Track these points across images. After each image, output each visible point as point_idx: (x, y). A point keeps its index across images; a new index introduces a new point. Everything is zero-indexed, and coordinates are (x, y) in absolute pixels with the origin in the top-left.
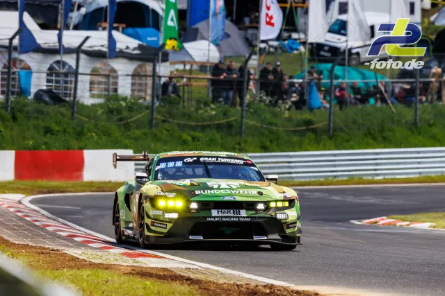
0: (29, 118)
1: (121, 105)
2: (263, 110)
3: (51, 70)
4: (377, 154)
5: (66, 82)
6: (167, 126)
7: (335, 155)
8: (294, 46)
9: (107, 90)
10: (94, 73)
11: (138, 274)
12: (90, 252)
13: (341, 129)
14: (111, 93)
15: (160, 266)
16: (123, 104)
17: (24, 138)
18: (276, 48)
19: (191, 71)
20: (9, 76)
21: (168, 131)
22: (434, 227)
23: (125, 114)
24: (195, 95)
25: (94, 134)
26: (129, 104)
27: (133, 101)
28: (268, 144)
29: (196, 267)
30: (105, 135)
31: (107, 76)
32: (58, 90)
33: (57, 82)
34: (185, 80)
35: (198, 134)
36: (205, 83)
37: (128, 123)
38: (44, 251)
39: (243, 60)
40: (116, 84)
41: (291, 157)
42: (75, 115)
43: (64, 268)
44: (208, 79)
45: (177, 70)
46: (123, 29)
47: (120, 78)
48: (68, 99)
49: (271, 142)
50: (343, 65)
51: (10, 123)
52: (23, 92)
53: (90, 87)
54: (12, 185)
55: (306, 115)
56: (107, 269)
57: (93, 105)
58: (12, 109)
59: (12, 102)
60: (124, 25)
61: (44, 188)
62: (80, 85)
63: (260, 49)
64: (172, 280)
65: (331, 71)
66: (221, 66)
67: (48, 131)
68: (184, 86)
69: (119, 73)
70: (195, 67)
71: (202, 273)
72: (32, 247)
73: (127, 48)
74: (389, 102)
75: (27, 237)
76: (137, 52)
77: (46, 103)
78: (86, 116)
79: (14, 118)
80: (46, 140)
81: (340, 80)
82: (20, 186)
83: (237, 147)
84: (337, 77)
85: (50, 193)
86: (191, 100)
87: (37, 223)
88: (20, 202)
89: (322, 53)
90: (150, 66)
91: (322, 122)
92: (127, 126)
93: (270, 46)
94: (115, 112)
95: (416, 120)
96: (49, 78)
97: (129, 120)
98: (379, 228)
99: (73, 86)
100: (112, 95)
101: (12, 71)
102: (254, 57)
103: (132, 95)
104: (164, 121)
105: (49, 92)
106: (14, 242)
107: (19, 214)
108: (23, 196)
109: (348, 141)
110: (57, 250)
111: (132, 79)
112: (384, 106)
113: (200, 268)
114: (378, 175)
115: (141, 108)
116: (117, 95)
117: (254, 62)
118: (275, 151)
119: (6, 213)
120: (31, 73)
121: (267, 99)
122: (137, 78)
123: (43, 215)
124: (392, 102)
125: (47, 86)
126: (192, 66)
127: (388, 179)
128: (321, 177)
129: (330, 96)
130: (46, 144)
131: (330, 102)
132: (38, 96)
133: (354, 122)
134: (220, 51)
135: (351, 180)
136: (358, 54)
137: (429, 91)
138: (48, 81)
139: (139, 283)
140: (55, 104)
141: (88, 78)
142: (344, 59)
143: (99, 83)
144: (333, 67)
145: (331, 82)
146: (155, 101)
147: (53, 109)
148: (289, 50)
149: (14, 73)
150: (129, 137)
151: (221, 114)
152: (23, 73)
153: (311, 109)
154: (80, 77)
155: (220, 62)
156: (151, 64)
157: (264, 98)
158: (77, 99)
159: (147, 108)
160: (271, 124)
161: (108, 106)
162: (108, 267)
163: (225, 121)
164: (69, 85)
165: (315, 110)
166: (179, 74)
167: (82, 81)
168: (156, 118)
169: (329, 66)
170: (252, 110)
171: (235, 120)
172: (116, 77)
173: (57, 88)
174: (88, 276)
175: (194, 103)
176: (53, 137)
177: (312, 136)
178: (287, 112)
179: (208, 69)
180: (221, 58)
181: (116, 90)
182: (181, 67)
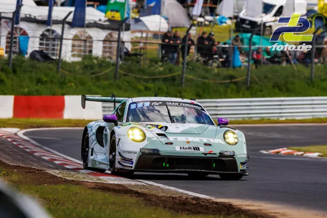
0: (25, 72)
1: (94, 63)
2: (199, 67)
3: (43, 36)
4: (282, 101)
5: (54, 45)
6: (127, 78)
7: (251, 102)
8: (224, 20)
9: (85, 52)
10: (76, 38)
11: (100, 188)
12: (65, 172)
13: (256, 83)
14: (87, 54)
15: (116, 183)
16: (95, 61)
17: (21, 87)
18: (210, 22)
19: (146, 38)
20: (12, 41)
21: (128, 82)
22: (322, 156)
23: (96, 69)
24: (149, 56)
25: (73, 84)
26: (100, 62)
27: (102, 59)
28: (201, 92)
29: (143, 184)
30: (81, 85)
31: (85, 41)
32: (47, 51)
33: (47, 45)
34: (142, 44)
35: (150, 85)
36: (157, 47)
37: (98, 76)
38: (31, 171)
39: (186, 30)
40: (91, 46)
41: (218, 102)
42: (60, 70)
43: (45, 183)
44: (159, 44)
45: (136, 37)
46: (98, 6)
47: (94, 42)
48: (54, 58)
49: (204, 91)
50: (259, 34)
51: (11, 75)
52: (22, 52)
53: (72, 49)
54: (10, 121)
55: (230, 72)
56: (77, 184)
57: (74, 63)
58: (13, 64)
59: (13, 59)
60: (98, 3)
61: (35, 123)
62: (64, 47)
63: (198, 22)
64: (125, 193)
65: (250, 39)
66: (169, 35)
67: (39, 81)
68: (141, 49)
69: (94, 39)
70: (150, 35)
71: (147, 188)
72: (22, 167)
73: (100, 20)
74: (292, 62)
75: (19, 160)
76: (107, 23)
77: (38, 60)
78: (67, 71)
79: (15, 72)
80: (37, 88)
81: (257, 46)
82: (17, 122)
83: (179, 95)
84: (254, 44)
85: (38, 127)
86: (146, 60)
87: (27, 150)
88: (16, 134)
89: (244, 26)
90: (116, 34)
91: (242, 77)
92: (98, 79)
93: (206, 20)
94: (89, 68)
95: (311, 76)
96: (41, 42)
97: (99, 74)
98: (281, 156)
99: (59, 48)
100: (88, 55)
101: (14, 36)
102: (193, 28)
103: (103, 55)
104: (125, 75)
105: (41, 52)
106: (9, 164)
107: (15, 143)
108: (19, 129)
109: (261, 91)
110: (41, 170)
111: (104, 44)
112: (289, 65)
113: (145, 185)
114: (282, 117)
115: (108, 65)
116: (91, 55)
117: (194, 32)
118: (207, 98)
119: (4, 142)
120: (28, 38)
121: (202, 59)
122: (107, 43)
123: (32, 144)
124: (294, 63)
125: (40, 48)
126: (147, 34)
127: (289, 120)
128: (240, 118)
129: (249, 58)
130: (37, 91)
131: (248, 62)
132: (33, 55)
133: (266, 77)
134: (169, 24)
135: (262, 120)
136: (270, 26)
137: (322, 55)
138: (41, 44)
139: (100, 195)
140: (45, 61)
141: (70, 42)
142: (260, 30)
143: (80, 46)
144: (251, 36)
145: (250, 48)
146: (119, 60)
147: (43, 65)
148: (219, 23)
149: (15, 38)
150: (99, 87)
151: (168, 70)
152: (22, 38)
153: (234, 67)
154: (64, 41)
155: (168, 32)
156: (117, 32)
157: (200, 58)
158: (61, 58)
159: (113, 65)
160: (204, 78)
161: (84, 63)
162: (78, 183)
163: (169, 75)
164: (56, 47)
165: (237, 68)
166: (138, 40)
167: (66, 45)
168: (120, 73)
169: (249, 35)
170: (190, 67)
171: (178, 75)
172: (92, 42)
173: (47, 49)
174: (63, 189)
175: (148, 62)
176: (43, 86)
177: (234, 87)
178: (216, 69)
179: (159, 36)
180: (169, 28)
181: (91, 51)
182: (139, 35)
